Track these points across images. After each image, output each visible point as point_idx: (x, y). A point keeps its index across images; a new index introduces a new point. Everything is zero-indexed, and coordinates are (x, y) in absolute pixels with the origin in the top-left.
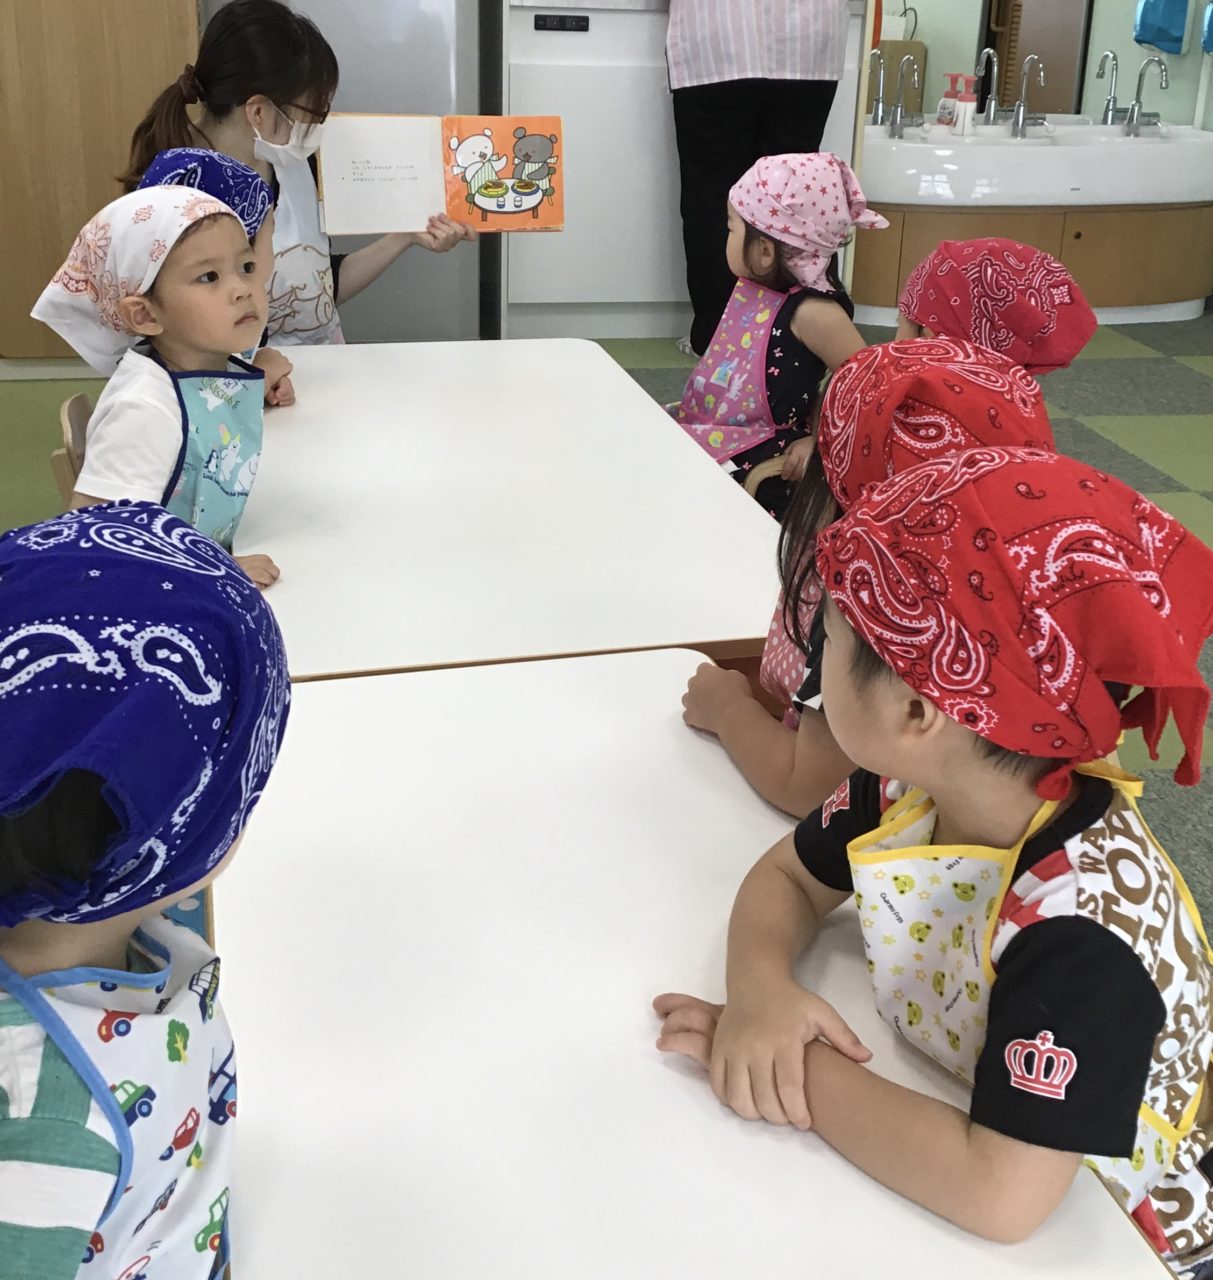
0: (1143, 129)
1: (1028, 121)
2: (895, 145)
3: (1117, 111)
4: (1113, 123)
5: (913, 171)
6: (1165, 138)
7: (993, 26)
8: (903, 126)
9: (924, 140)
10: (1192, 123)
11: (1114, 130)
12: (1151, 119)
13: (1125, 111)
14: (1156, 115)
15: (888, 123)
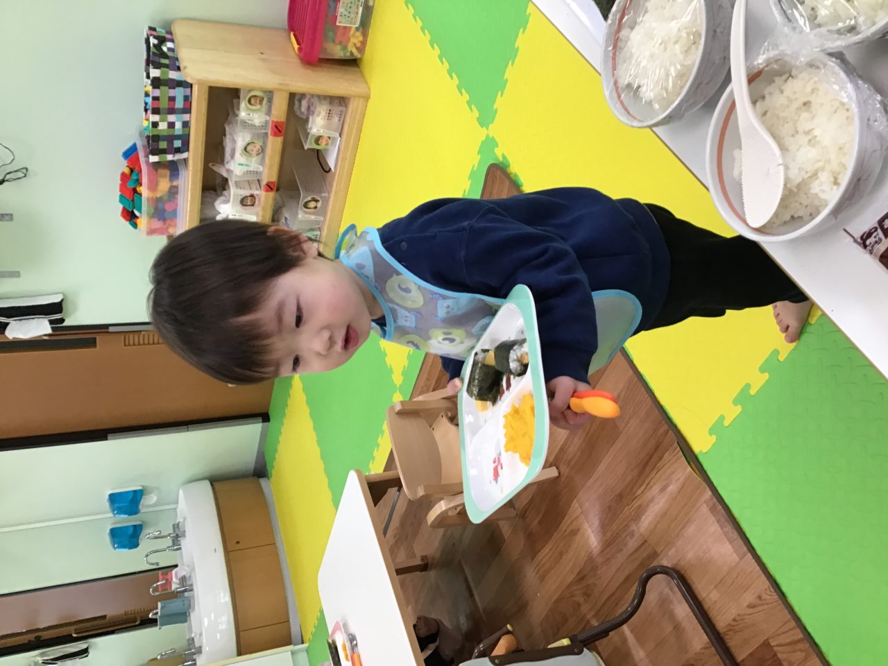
0: (181, 530)
1: (185, 585)
2: (206, 649)
3: (174, 544)
4: (180, 545)
5: (218, 635)
6: (185, 519)
7: (137, 623)
8: (195, 648)
9: (201, 635)
10: (176, 509)
11: (184, 543)
12: (176, 526)
13: (173, 541)
14: (174, 525)
15: (194, 657)
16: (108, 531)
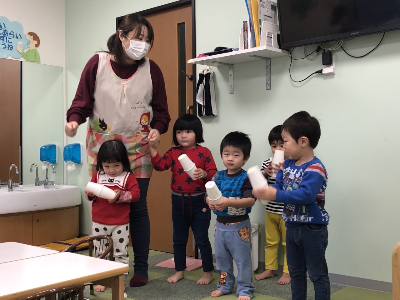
0: (50, 186)
1: (13, 186)
3: (40, 182)
4: (39, 185)
10: (64, 183)
12: (52, 183)
16: (54, 144)
